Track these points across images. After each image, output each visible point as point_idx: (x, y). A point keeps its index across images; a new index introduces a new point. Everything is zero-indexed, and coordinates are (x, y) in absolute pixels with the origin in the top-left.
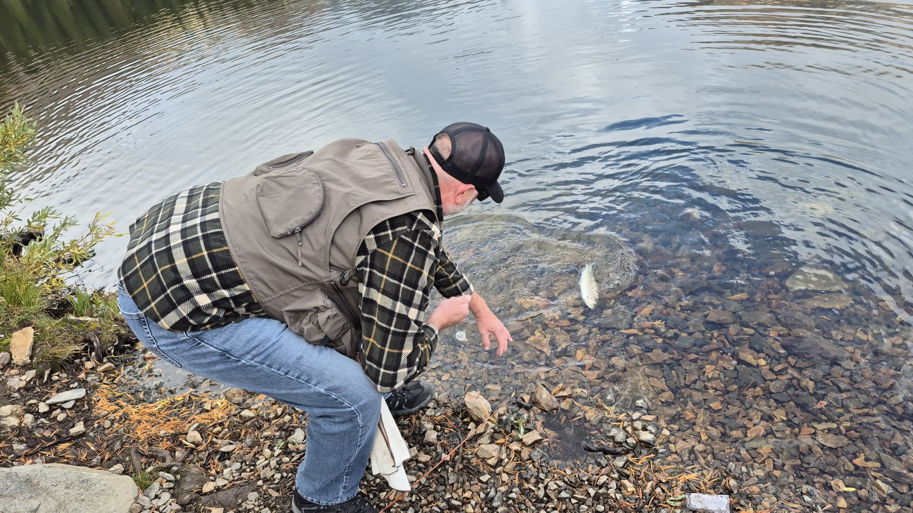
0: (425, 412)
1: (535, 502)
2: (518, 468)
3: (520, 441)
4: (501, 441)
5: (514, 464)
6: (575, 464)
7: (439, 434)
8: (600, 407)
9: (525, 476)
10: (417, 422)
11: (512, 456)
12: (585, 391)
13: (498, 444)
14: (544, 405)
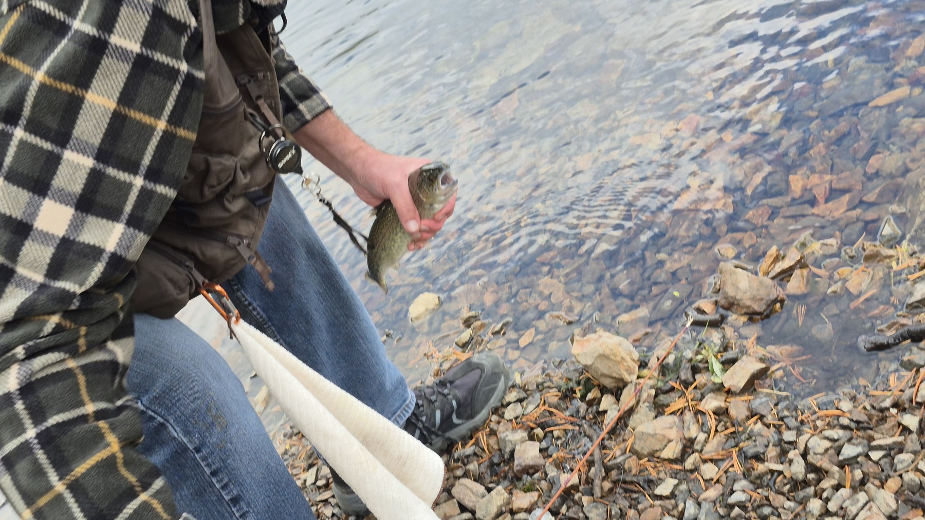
0: (502, 416)
1: (789, 491)
2: (732, 442)
3: (719, 388)
4: (679, 404)
5: (721, 437)
6: (857, 388)
7: (544, 444)
8: (872, 258)
9: (751, 452)
10: (492, 441)
11: (711, 422)
12: (832, 241)
13: (673, 413)
14: (748, 303)
